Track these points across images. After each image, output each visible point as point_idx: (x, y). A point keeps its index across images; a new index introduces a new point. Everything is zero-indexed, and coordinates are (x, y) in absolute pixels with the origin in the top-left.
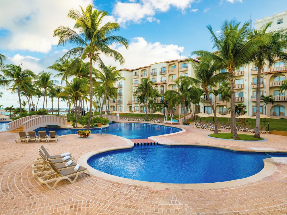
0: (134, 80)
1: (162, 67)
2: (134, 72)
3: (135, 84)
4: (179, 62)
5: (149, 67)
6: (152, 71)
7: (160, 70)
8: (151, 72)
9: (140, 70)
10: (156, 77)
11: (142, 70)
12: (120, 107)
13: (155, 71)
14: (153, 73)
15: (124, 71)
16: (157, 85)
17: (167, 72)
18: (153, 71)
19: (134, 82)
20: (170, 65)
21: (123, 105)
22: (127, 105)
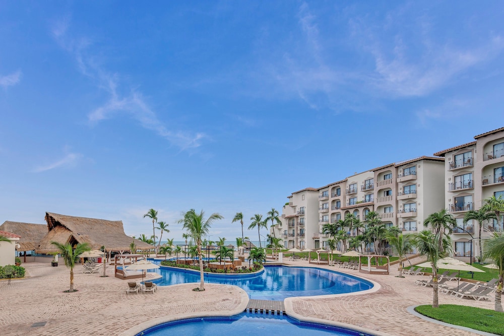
0: (321, 203)
1: (366, 179)
2: (321, 192)
3: (323, 209)
4: (397, 167)
5: (346, 181)
6: (349, 187)
7: (363, 184)
8: (348, 189)
9: (330, 188)
10: (356, 195)
11: (334, 188)
12: (302, 243)
13: (355, 186)
14: (352, 190)
15: (306, 191)
16: (358, 209)
17: (375, 185)
18: (352, 187)
19: (322, 207)
20: (380, 175)
21: (306, 239)
22: (313, 240)
